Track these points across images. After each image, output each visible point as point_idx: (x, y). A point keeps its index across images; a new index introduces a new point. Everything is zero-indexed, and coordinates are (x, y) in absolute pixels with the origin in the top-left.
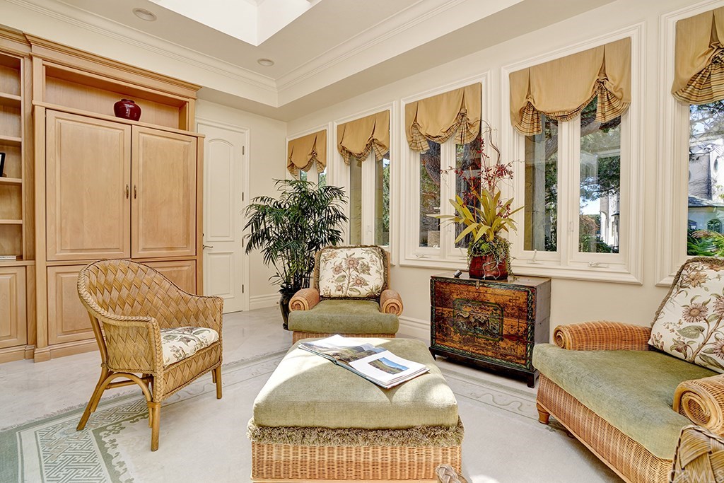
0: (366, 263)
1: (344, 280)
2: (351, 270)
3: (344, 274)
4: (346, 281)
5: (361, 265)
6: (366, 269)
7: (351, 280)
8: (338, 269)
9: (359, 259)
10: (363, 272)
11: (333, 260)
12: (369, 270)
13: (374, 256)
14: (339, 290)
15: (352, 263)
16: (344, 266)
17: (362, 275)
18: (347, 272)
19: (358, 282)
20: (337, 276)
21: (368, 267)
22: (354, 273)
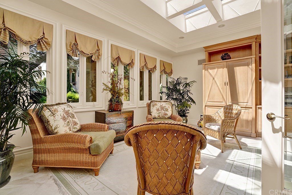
0: (167, 108)
2: (162, 110)
4: (161, 114)
5: (165, 109)
6: (167, 110)
8: (158, 110)
9: (164, 107)
10: (166, 111)
11: (156, 106)
14: (159, 117)
15: (162, 108)
16: (160, 109)
17: (166, 112)
18: (161, 111)
19: (165, 114)
20: (158, 112)
22: (163, 112)
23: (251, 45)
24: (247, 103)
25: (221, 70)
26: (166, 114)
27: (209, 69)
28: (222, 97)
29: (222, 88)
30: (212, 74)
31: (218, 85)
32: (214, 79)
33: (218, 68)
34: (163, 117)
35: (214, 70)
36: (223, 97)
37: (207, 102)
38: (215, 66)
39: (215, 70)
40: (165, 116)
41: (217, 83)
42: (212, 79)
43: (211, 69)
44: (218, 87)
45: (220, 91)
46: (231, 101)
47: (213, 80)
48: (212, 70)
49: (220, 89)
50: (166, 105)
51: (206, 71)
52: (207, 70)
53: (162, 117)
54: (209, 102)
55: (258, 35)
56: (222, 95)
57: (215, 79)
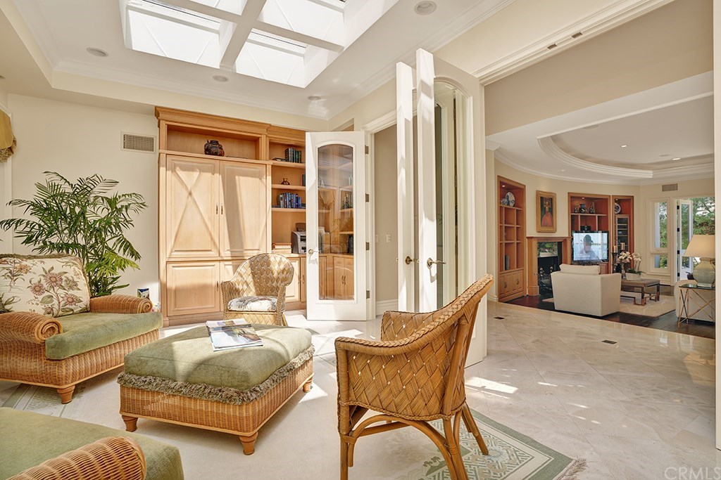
0: (70, 278)
1: (52, 301)
2: (56, 288)
3: (49, 294)
4: (56, 302)
5: (66, 281)
6: (73, 285)
7: (61, 299)
8: (38, 289)
9: (60, 274)
10: (71, 288)
11: (27, 277)
12: (76, 285)
13: (76, 269)
14: (49, 313)
15: (54, 279)
16: (45, 285)
17: (71, 292)
18: (52, 291)
19: (70, 300)
20: (40, 297)
21: (74, 282)
22: (61, 292)
23: (259, 138)
24: (259, 250)
25: (207, 176)
26: (75, 300)
27: (178, 168)
28: (209, 238)
29: (209, 218)
30: (186, 183)
31: (202, 212)
32: (190, 194)
33: (201, 170)
34: (64, 310)
35: (191, 173)
36: (212, 239)
37: (172, 252)
38: (195, 164)
39: (195, 173)
40: (71, 307)
41: (199, 205)
42: (186, 194)
43: (184, 169)
44: (201, 214)
45: (206, 226)
46: (229, 249)
47: (190, 198)
48: (186, 172)
49: (206, 220)
50: (66, 269)
51: (169, 173)
52: (173, 170)
53: (61, 313)
54: (176, 251)
55: (270, 125)
56: (211, 235)
57: (194, 195)
